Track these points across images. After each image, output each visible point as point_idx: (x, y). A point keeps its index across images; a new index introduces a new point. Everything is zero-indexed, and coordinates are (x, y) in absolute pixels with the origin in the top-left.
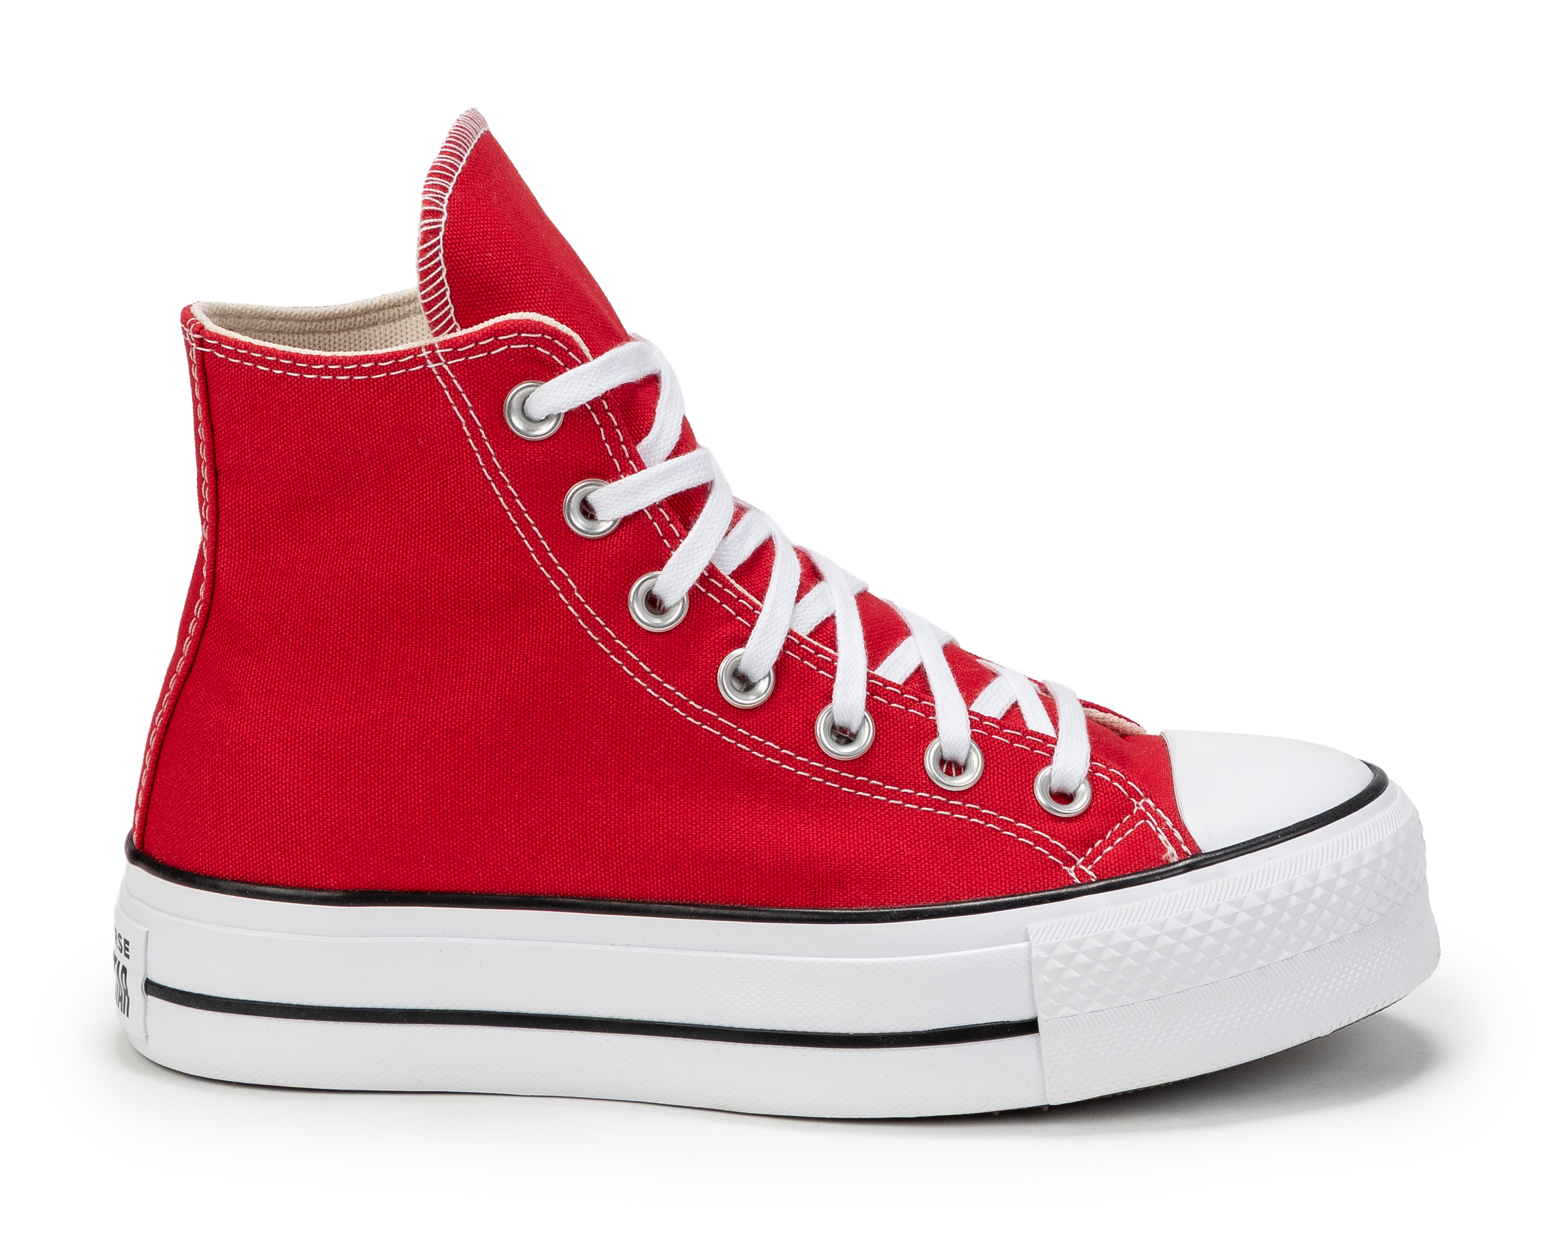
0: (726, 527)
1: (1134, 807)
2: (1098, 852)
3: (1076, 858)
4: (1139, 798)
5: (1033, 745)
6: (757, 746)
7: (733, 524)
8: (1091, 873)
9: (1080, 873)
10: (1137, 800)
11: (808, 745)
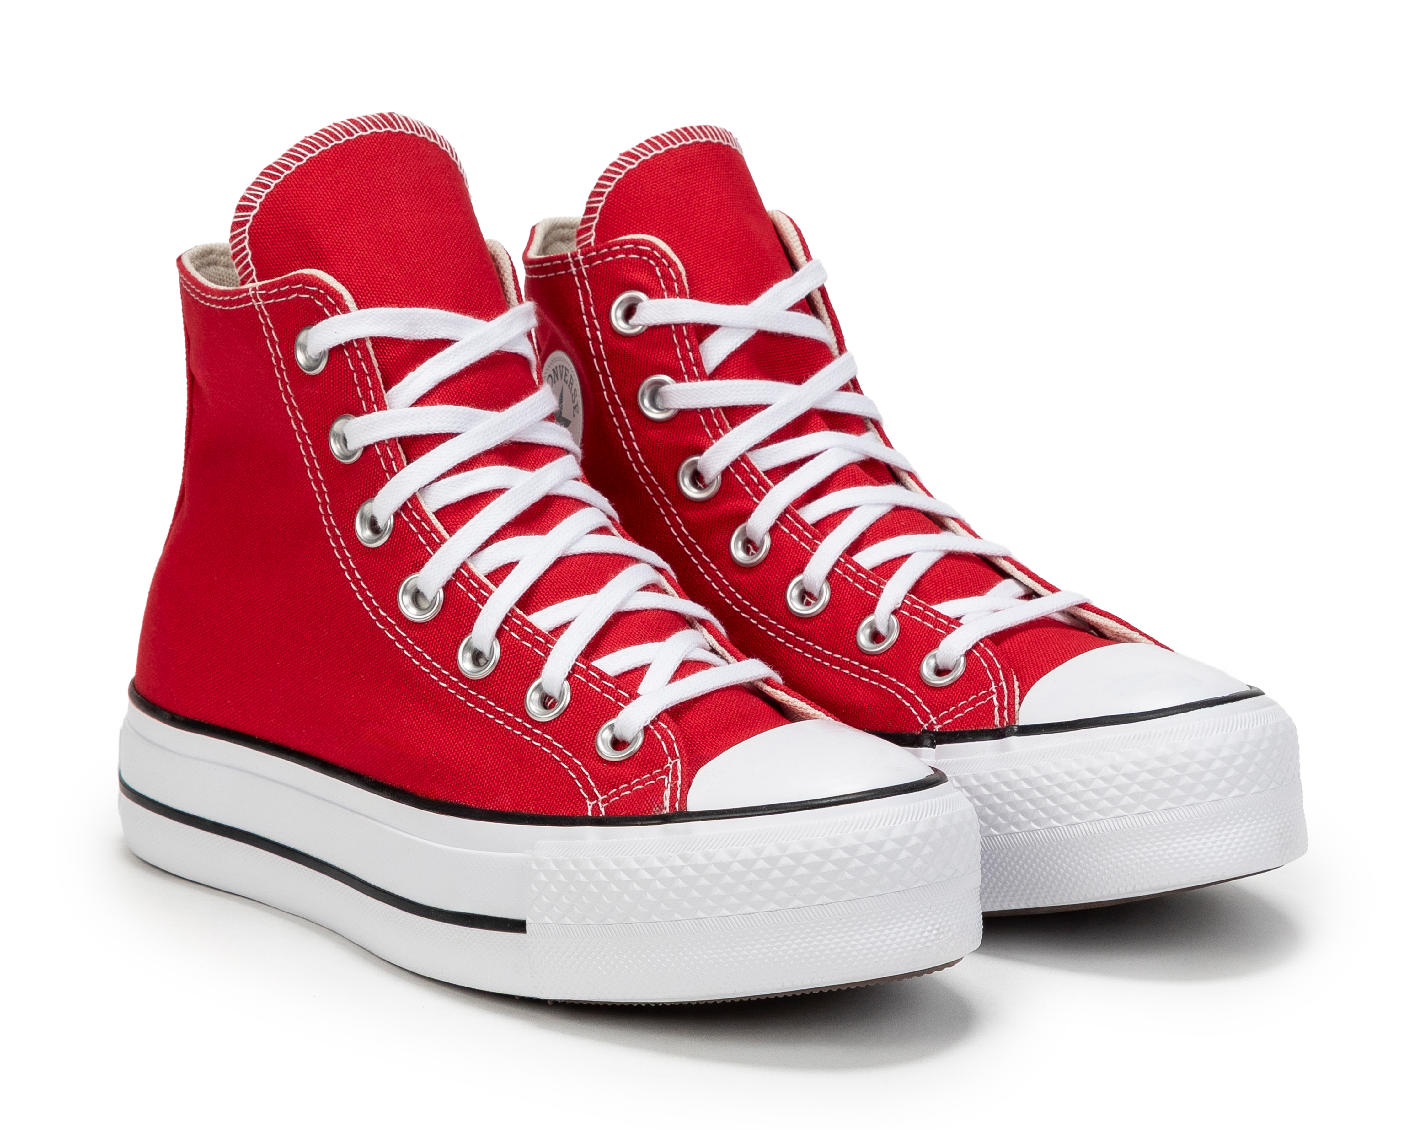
1: (667, 764)
2: (618, 793)
3: (599, 795)
4: (674, 757)
5: (619, 698)
6: (416, 655)
8: (603, 810)
9: (596, 808)
10: (672, 759)
11: (451, 661)
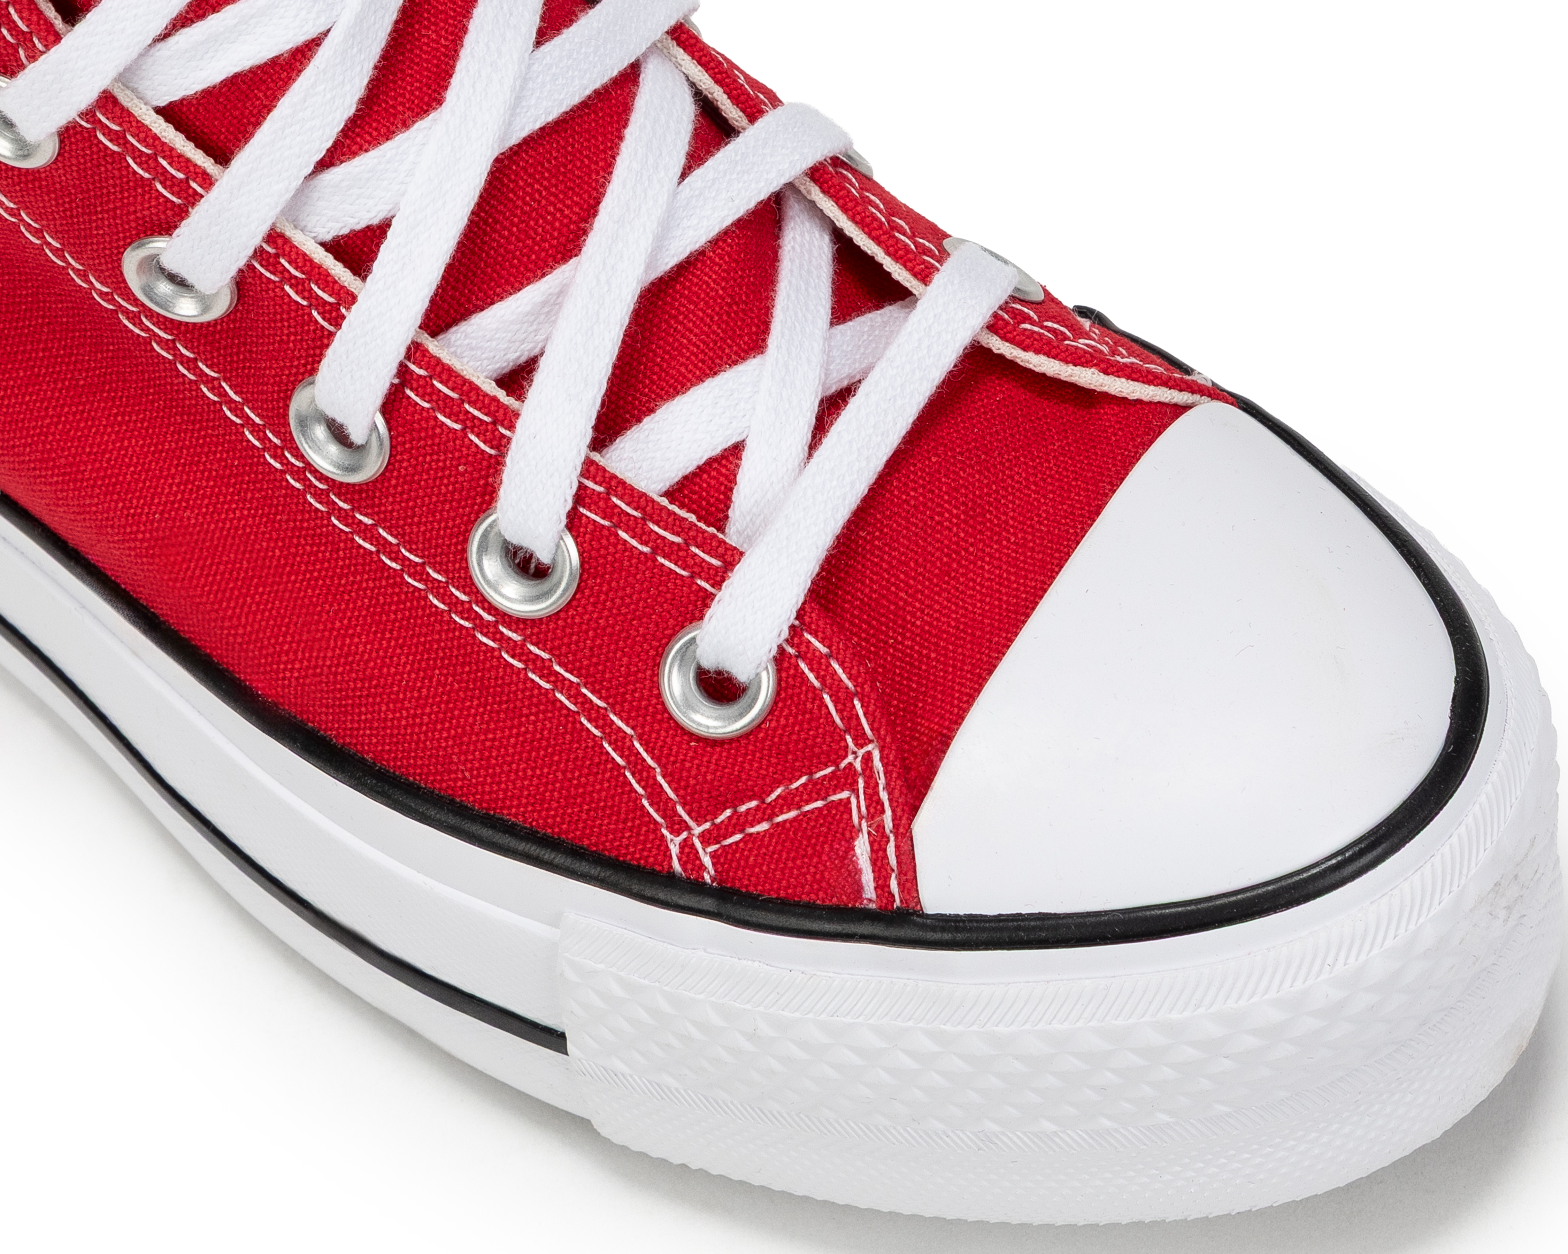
0: (159, 25)
1: (846, 756)
2: (738, 823)
3: (691, 823)
5: (696, 570)
7: (165, 36)
8: (707, 861)
9: (688, 852)
10: (856, 745)
